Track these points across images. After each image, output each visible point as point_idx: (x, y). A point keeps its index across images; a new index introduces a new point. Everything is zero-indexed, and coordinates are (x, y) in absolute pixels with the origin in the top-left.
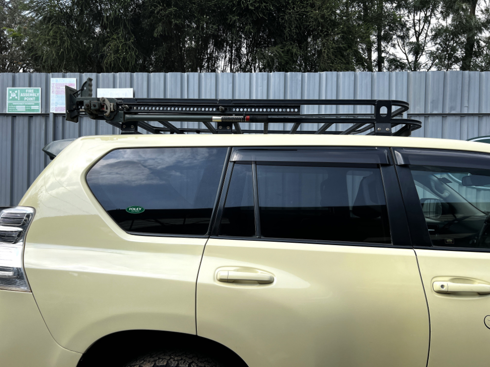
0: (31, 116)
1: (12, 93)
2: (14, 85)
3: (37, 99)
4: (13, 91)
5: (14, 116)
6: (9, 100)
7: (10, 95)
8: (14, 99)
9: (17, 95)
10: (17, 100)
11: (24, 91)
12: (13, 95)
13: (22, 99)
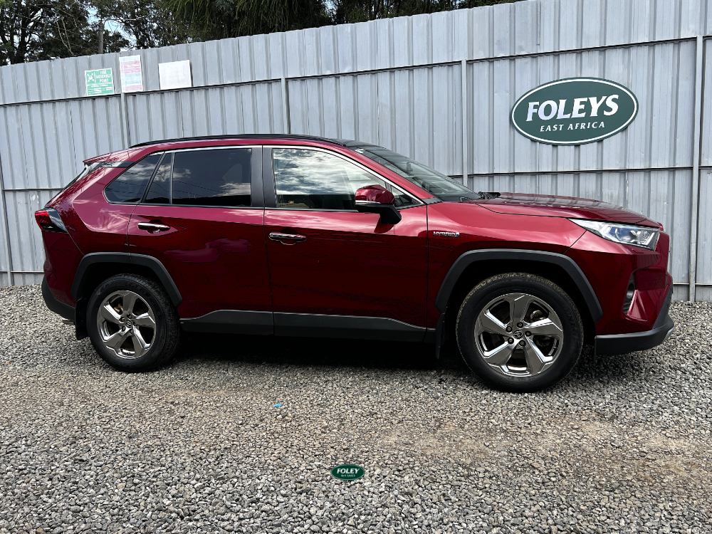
0: (107, 97)
1: (89, 76)
2: (90, 68)
3: (110, 78)
4: (90, 74)
5: (94, 98)
6: (88, 83)
7: (88, 77)
8: (91, 82)
9: (94, 78)
10: (94, 82)
11: (98, 73)
12: (91, 78)
13: (98, 80)
